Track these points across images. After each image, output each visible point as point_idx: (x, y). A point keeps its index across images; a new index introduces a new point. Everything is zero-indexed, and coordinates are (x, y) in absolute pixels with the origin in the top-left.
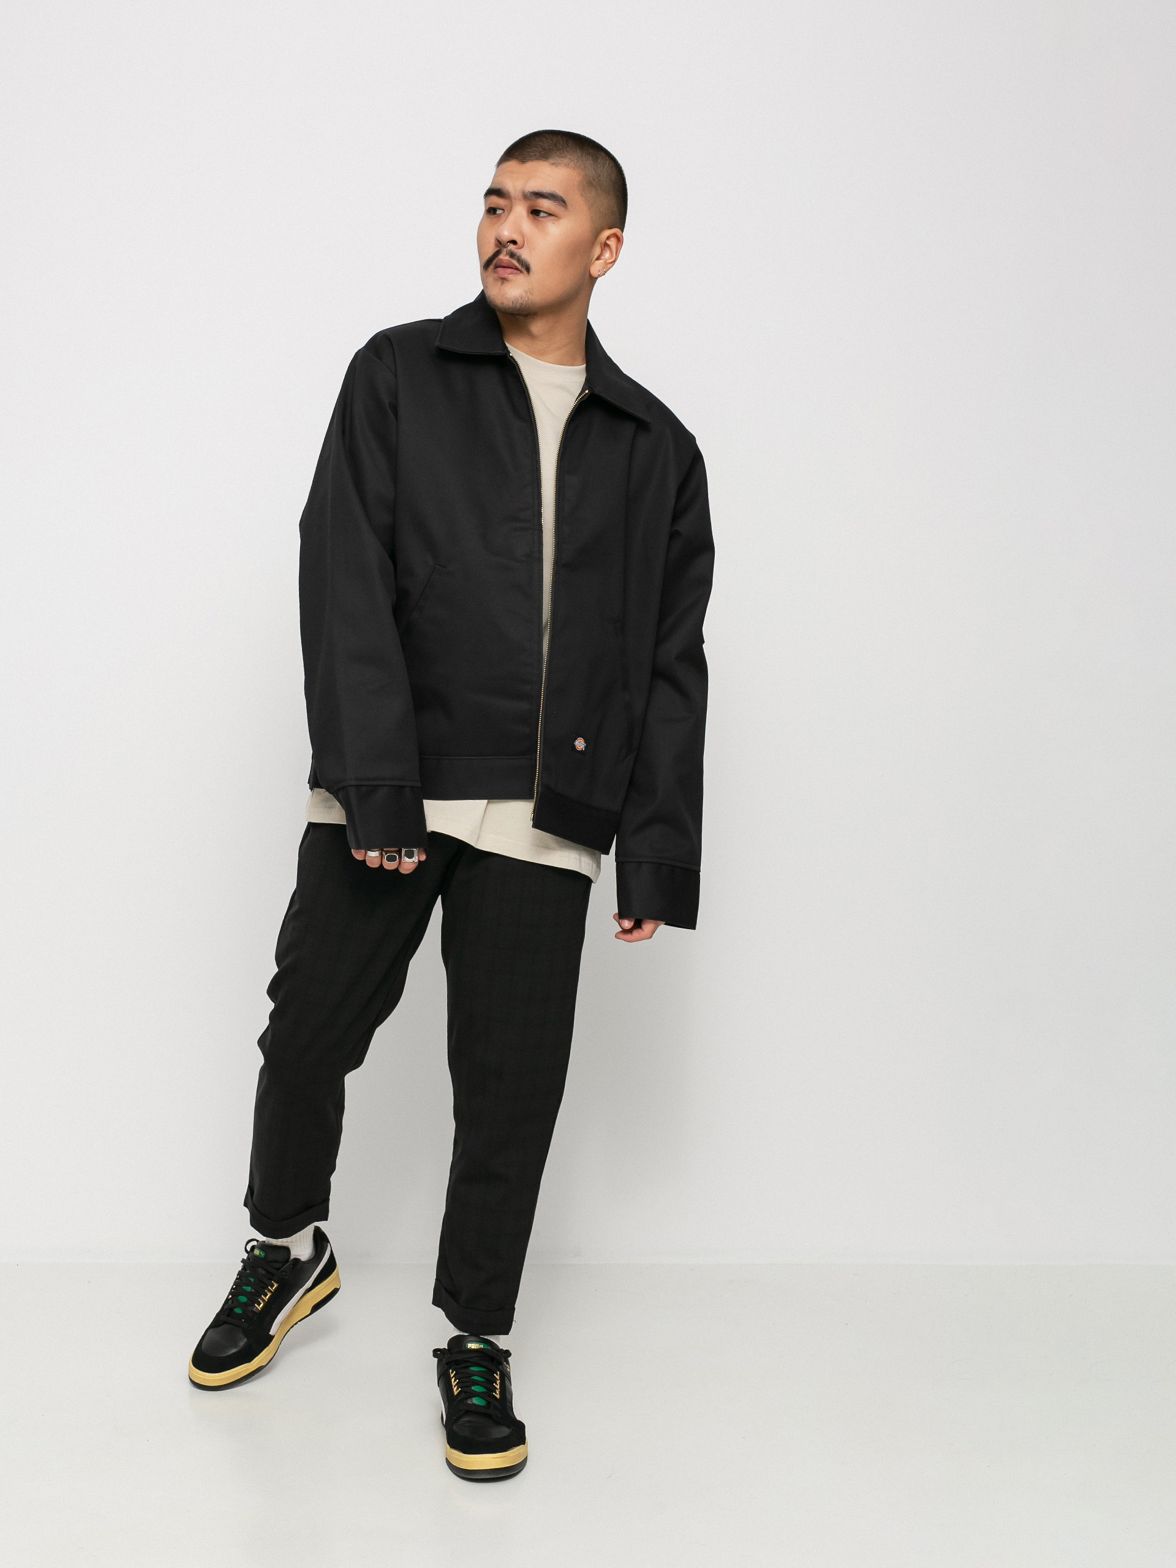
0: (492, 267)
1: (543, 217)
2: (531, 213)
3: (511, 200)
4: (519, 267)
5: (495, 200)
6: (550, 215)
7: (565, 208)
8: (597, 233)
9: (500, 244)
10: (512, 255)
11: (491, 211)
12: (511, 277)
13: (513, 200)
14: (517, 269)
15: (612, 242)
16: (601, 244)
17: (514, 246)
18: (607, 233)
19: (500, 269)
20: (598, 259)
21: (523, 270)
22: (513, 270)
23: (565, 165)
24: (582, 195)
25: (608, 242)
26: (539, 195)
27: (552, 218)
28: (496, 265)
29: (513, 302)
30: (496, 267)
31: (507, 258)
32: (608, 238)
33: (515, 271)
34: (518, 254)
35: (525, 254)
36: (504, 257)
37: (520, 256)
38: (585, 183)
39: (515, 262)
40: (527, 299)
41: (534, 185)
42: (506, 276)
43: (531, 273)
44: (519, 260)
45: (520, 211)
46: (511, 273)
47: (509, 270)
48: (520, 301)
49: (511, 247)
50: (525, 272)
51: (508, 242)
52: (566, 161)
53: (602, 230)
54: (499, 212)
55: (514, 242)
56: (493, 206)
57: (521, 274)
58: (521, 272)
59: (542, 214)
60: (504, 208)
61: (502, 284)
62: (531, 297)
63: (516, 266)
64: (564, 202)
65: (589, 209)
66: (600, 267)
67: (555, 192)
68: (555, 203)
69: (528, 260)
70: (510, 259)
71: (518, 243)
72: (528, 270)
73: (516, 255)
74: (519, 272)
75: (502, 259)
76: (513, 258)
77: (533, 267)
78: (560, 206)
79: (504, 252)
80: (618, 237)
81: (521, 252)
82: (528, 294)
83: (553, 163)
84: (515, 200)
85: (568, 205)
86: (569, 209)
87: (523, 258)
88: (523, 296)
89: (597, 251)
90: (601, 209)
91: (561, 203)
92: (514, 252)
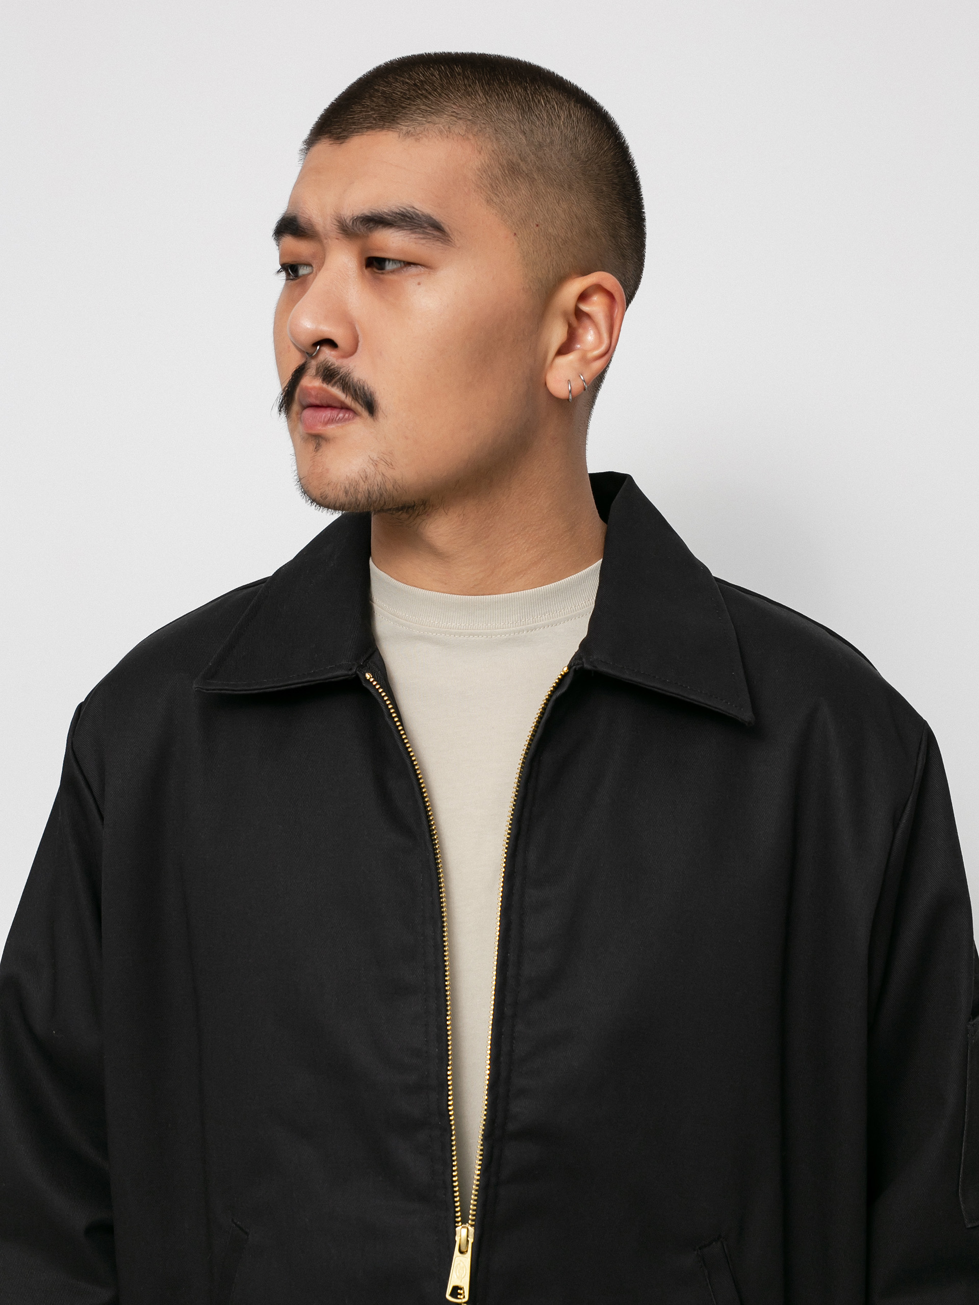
0: (295, 408)
1: (393, 272)
2: (366, 267)
3: (319, 242)
4: (348, 400)
5: (300, 248)
6: (409, 264)
7: (438, 239)
8: (549, 289)
10: (329, 374)
11: (291, 269)
12: (331, 430)
13: (325, 241)
14: (344, 407)
15: (597, 307)
16: (565, 314)
17: (333, 353)
18: (575, 286)
19: (309, 413)
20: (563, 350)
21: (359, 407)
22: (335, 412)
23: (441, 132)
24: (489, 201)
25: (585, 308)
26: (376, 221)
27: (413, 270)
28: (301, 403)
29: (346, 492)
30: (304, 408)
31: (318, 383)
32: (583, 297)
33: (341, 415)
34: (343, 371)
35: (359, 370)
36: (311, 383)
37: (348, 374)
38: (497, 172)
39: (336, 392)
40: (379, 478)
41: (364, 199)
42: (320, 429)
43: (380, 414)
44: (346, 385)
45: (342, 264)
46: (331, 421)
47: (327, 414)
48: (363, 487)
49: (327, 354)
50: (365, 413)
51: (315, 344)
52: (442, 121)
53: (561, 280)
54: (306, 271)
55: (330, 343)
56: (291, 258)
57: (358, 420)
58: (355, 413)
59: (389, 266)
60: (310, 260)
62: (389, 473)
63: (340, 402)
64: (437, 227)
65: (515, 234)
66: (571, 375)
67: (413, 208)
68: (415, 233)
69: (369, 383)
70: (325, 386)
71: (339, 345)
72: (371, 407)
73: (338, 374)
74: (351, 415)
75: (307, 388)
76: (335, 383)
77: (384, 399)
78: (430, 239)
79: (312, 370)
80: (610, 295)
81: (351, 366)
82: (382, 467)
83: (408, 133)
84: (326, 239)
85: (447, 229)
86: (456, 242)
87: (356, 380)
88: (368, 474)
89: (557, 334)
90: (550, 230)
91: (429, 230)
92: (332, 367)
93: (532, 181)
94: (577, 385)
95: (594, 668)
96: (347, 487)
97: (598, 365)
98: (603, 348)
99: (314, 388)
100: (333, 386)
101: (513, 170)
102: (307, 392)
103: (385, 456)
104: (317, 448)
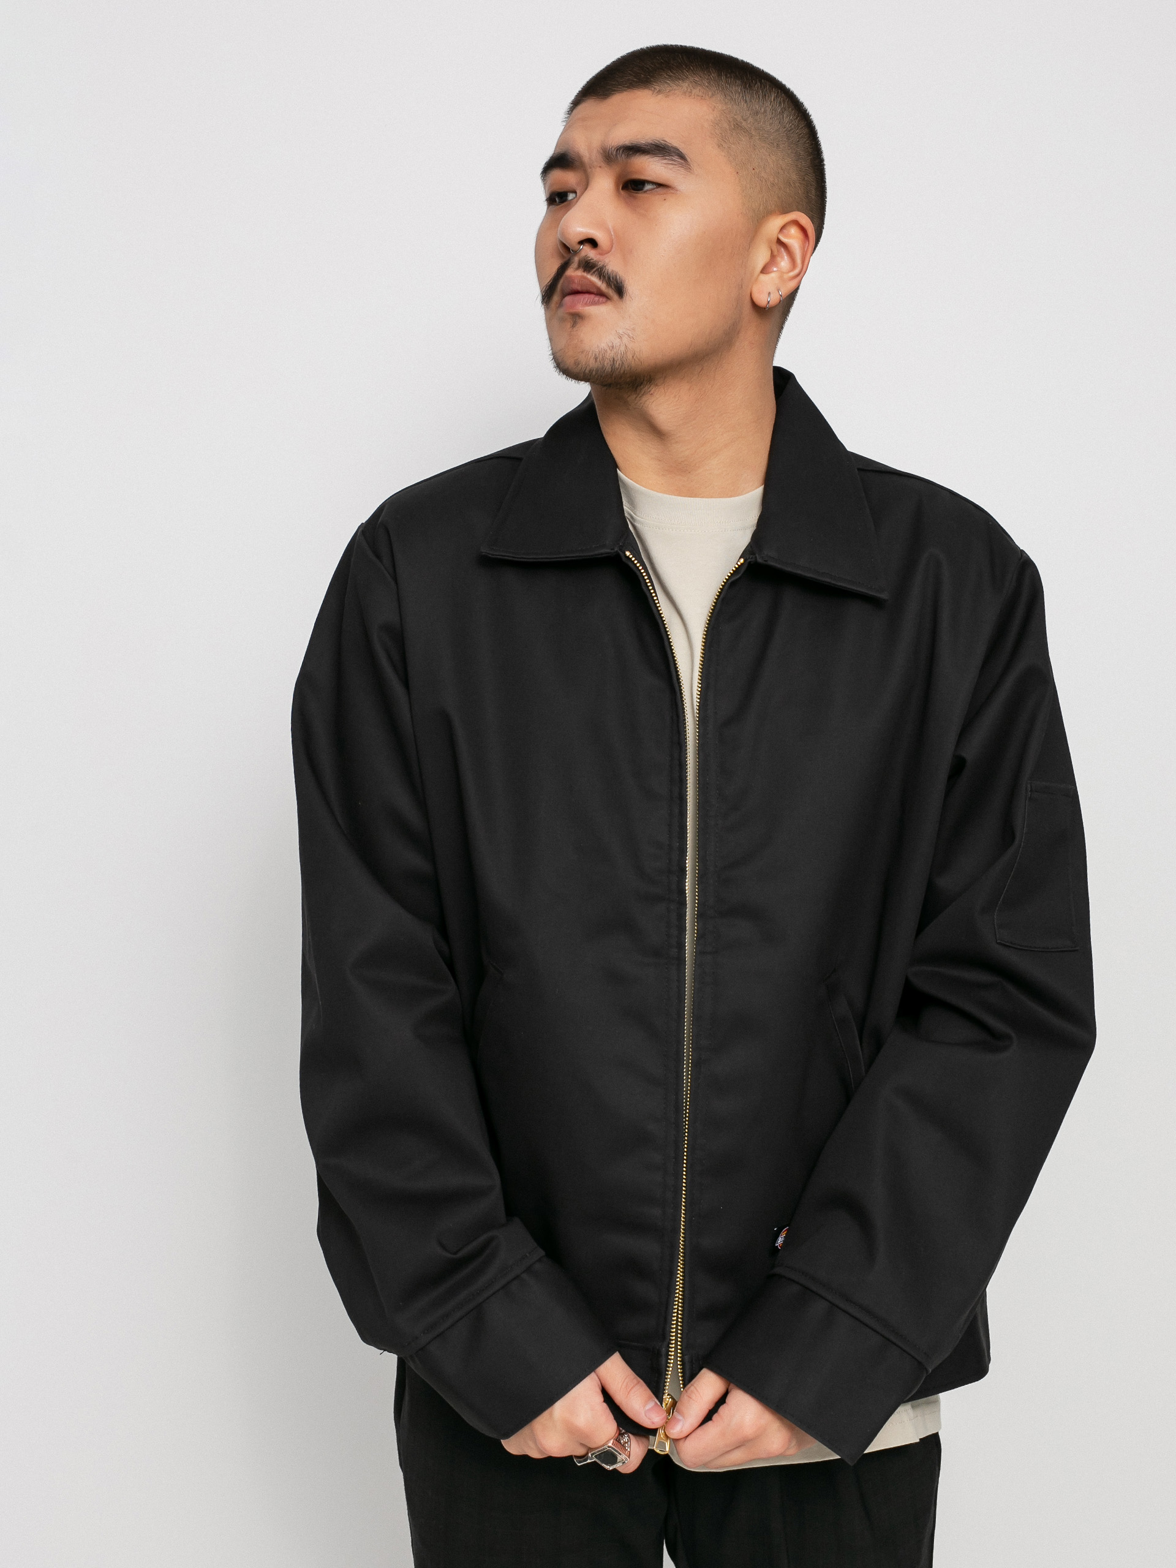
0: (556, 298)
2: (623, 189)
3: (585, 171)
4: (603, 287)
5: (566, 178)
6: (659, 185)
7: (682, 166)
8: (758, 220)
9: (566, 251)
10: (588, 266)
11: (558, 199)
12: (589, 310)
13: (589, 170)
14: (601, 294)
15: (793, 239)
16: (769, 242)
17: (592, 250)
18: (778, 221)
19: (568, 299)
20: (765, 270)
21: (611, 292)
22: (592, 296)
23: (685, 93)
24: (719, 146)
25: (784, 238)
26: (634, 150)
27: (660, 190)
28: (562, 290)
29: (596, 359)
30: (564, 295)
31: (580, 273)
32: (783, 228)
33: (597, 298)
34: (600, 264)
35: (613, 264)
36: (574, 273)
37: (604, 266)
38: (726, 126)
39: (594, 279)
40: (621, 348)
41: (624, 134)
42: (580, 309)
43: (626, 297)
44: (601, 273)
45: (603, 184)
46: (590, 304)
47: (586, 298)
48: (610, 354)
49: (587, 251)
50: (615, 297)
51: (581, 242)
52: (685, 85)
53: (768, 214)
54: (571, 196)
55: (592, 242)
56: (558, 188)
57: (609, 303)
58: (608, 297)
59: (648, 187)
60: (575, 186)
61: (573, 326)
62: (630, 345)
63: (599, 289)
64: (680, 155)
65: (737, 173)
66: (771, 288)
67: (665, 141)
68: (666, 159)
69: (620, 273)
70: (585, 274)
71: (598, 243)
72: (620, 290)
73: (597, 266)
74: (604, 299)
75: (570, 277)
76: (594, 272)
77: (632, 287)
78: (675, 165)
79: (575, 264)
80: (803, 230)
81: (607, 261)
82: (625, 339)
83: (659, 91)
84: (590, 168)
85: (689, 160)
86: (695, 171)
87: (610, 271)
88: (614, 345)
89: (761, 256)
90: (763, 174)
91: (676, 158)
92: (592, 261)
93: (751, 137)
94: (774, 299)
95: (764, 562)
96: (597, 355)
97: (792, 285)
98: (797, 271)
99: (578, 276)
100: (592, 275)
101: (737, 126)
102: (570, 280)
103: (629, 331)
104: (574, 325)
